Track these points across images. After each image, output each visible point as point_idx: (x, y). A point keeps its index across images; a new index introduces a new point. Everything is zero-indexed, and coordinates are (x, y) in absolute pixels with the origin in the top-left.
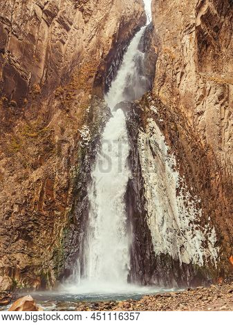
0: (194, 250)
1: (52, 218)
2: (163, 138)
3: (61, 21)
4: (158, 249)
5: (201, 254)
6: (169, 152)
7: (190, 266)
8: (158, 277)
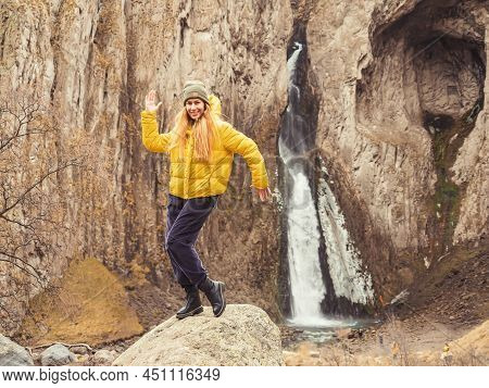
0: (361, 293)
1: (269, 271)
2: (334, 198)
3: (246, 79)
4: (339, 293)
5: (365, 296)
6: (339, 212)
7: (358, 305)
8: (339, 313)
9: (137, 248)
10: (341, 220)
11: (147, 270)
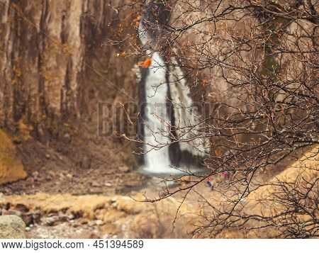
0: (200, 148)
2: (181, 73)
6: (186, 84)
7: (198, 157)
8: (183, 163)
9: (24, 111)
10: (186, 91)
11: (31, 128)
